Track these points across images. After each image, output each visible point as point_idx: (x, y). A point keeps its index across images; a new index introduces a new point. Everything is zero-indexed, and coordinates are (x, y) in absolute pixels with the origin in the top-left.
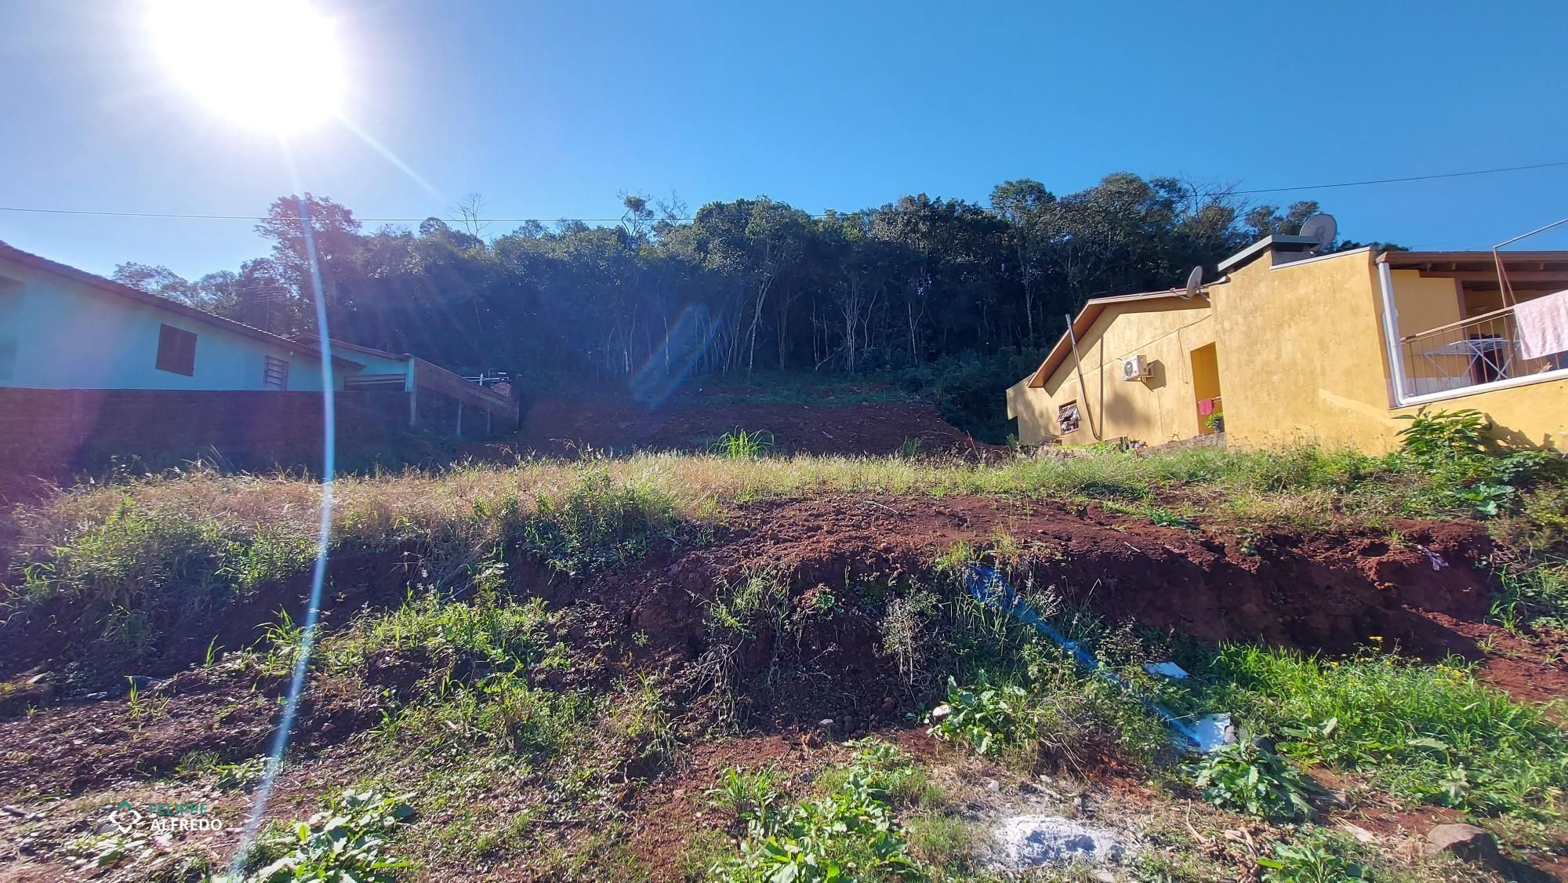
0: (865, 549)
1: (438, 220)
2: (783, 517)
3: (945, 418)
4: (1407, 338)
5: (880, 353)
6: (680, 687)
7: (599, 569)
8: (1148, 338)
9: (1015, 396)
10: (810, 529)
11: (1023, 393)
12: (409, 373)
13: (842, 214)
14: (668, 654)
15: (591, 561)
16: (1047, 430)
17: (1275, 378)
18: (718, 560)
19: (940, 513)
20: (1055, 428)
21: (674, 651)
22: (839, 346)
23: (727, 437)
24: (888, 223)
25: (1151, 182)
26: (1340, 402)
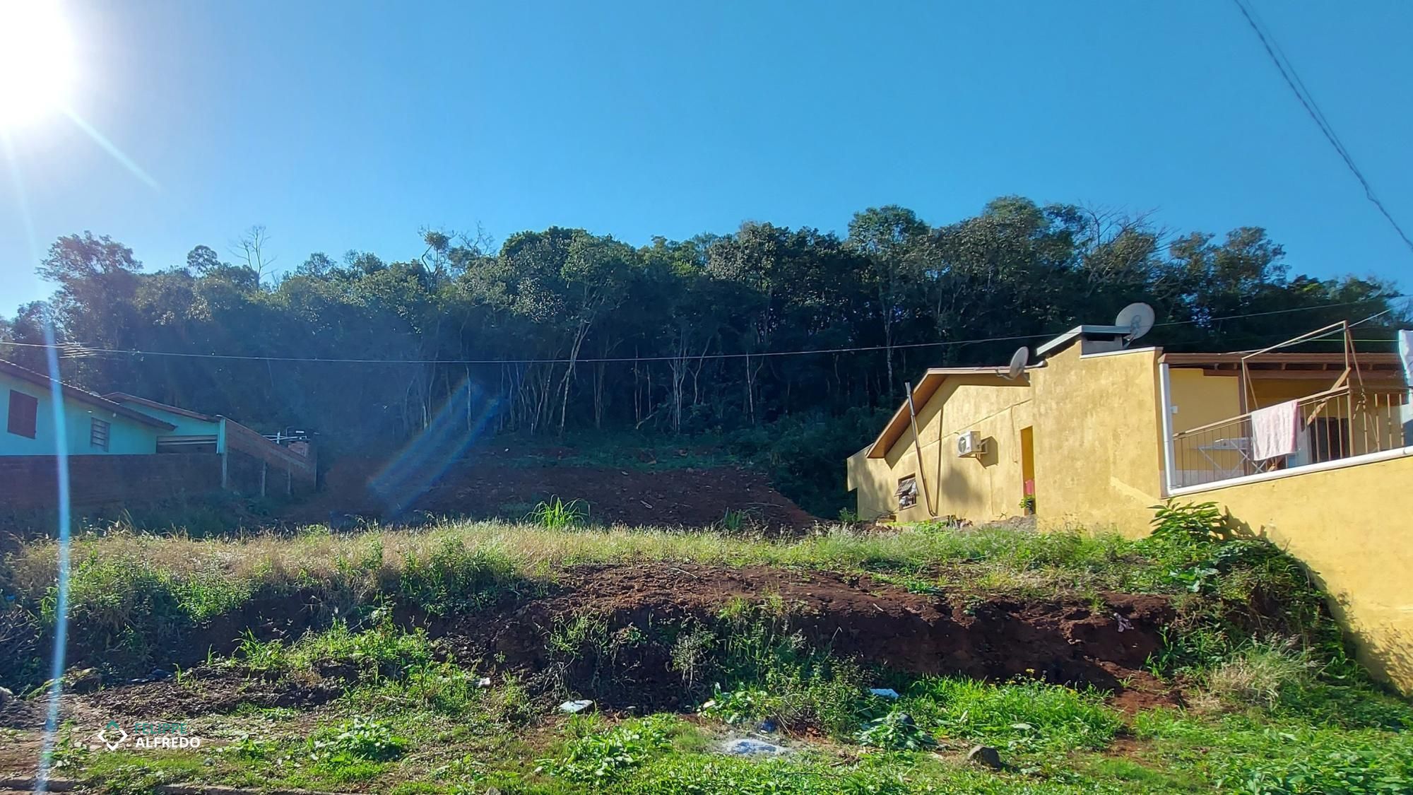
0: (666, 602)
1: (206, 248)
2: (602, 578)
3: (779, 488)
4: (1180, 434)
5: (711, 409)
6: (532, 687)
7: (461, 612)
8: (984, 414)
9: (856, 466)
10: (624, 588)
11: (864, 463)
12: (220, 433)
13: (672, 242)
14: (521, 668)
15: (454, 607)
16: (886, 504)
17: (1079, 464)
18: (553, 607)
19: (732, 579)
20: (893, 502)
21: (524, 667)
22: (664, 401)
23: (542, 506)
24: (726, 258)
25: (1044, 209)
26: (1126, 490)
